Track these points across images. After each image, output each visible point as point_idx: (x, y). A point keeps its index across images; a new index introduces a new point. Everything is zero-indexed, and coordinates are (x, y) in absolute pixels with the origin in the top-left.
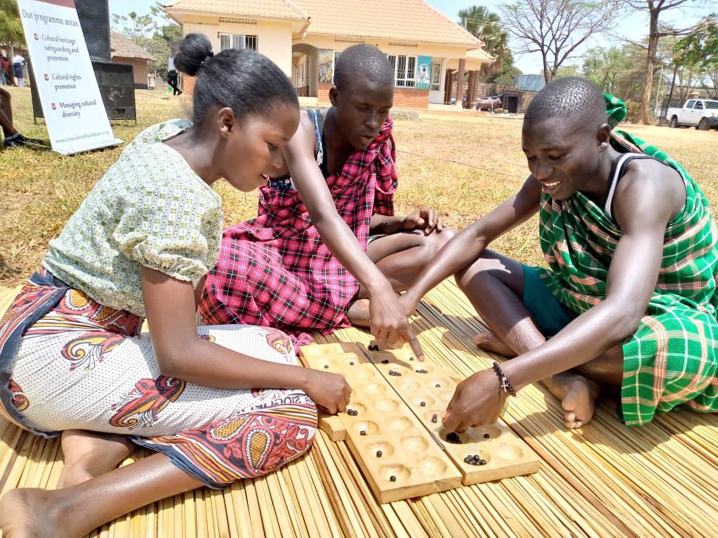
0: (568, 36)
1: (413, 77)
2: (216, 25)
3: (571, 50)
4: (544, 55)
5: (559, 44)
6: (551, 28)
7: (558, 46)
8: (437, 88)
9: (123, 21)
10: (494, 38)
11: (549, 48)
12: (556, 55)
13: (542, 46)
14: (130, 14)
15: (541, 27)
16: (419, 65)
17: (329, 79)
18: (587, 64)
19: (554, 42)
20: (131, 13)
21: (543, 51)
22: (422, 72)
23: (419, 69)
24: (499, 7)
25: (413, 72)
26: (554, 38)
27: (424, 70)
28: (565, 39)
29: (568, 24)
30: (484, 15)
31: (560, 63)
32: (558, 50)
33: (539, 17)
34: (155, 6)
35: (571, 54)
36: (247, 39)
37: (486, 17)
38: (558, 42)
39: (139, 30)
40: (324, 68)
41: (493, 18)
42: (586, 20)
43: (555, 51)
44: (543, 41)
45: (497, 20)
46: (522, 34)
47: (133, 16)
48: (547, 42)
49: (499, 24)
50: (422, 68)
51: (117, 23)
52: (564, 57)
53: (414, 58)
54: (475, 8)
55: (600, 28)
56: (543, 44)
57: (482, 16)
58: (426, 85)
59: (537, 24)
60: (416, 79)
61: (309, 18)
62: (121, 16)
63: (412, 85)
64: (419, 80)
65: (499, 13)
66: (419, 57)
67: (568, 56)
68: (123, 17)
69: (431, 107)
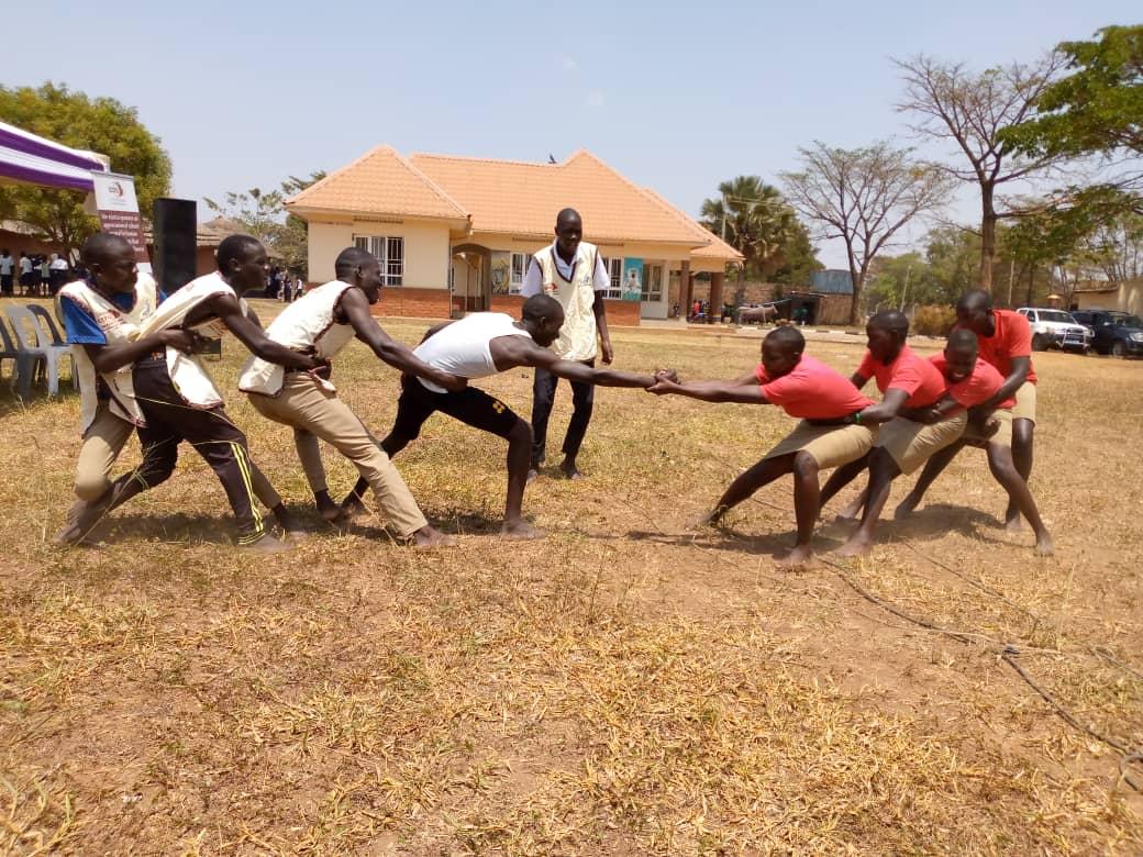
0: (882, 215)
1: (618, 285)
2: (351, 225)
3: (888, 235)
4: (849, 243)
5: (870, 226)
6: (857, 203)
7: (869, 229)
8: (658, 298)
9: (242, 201)
10: (771, 220)
11: (855, 232)
12: (867, 242)
13: (845, 231)
14: (251, 192)
15: (842, 204)
16: (626, 269)
17: (505, 289)
18: (932, 250)
19: (862, 224)
20: (253, 189)
21: (846, 236)
22: (631, 279)
23: (626, 275)
24: (781, 176)
25: (618, 278)
26: (861, 217)
27: (633, 276)
28: (880, 219)
29: (882, 197)
30: (757, 189)
31: (873, 254)
32: (869, 235)
33: (838, 189)
34: (288, 181)
35: (889, 240)
36: (390, 241)
37: (759, 191)
38: (868, 224)
39: (263, 214)
40: (499, 274)
41: (769, 192)
42: (907, 192)
43: (865, 237)
44: (846, 222)
45: (776, 194)
46: (815, 214)
47: (256, 193)
48: (851, 224)
49: (779, 200)
50: (630, 274)
51: (234, 204)
52: (879, 245)
53: (619, 261)
54: (742, 179)
55: (929, 203)
56: (845, 225)
57: (752, 190)
58: (636, 295)
59: (836, 200)
60: (623, 288)
61: (469, 216)
62: (238, 194)
63: (617, 296)
64: (628, 289)
65: (778, 185)
66: (626, 259)
67: (885, 243)
68: (241, 196)
69: (644, 324)
